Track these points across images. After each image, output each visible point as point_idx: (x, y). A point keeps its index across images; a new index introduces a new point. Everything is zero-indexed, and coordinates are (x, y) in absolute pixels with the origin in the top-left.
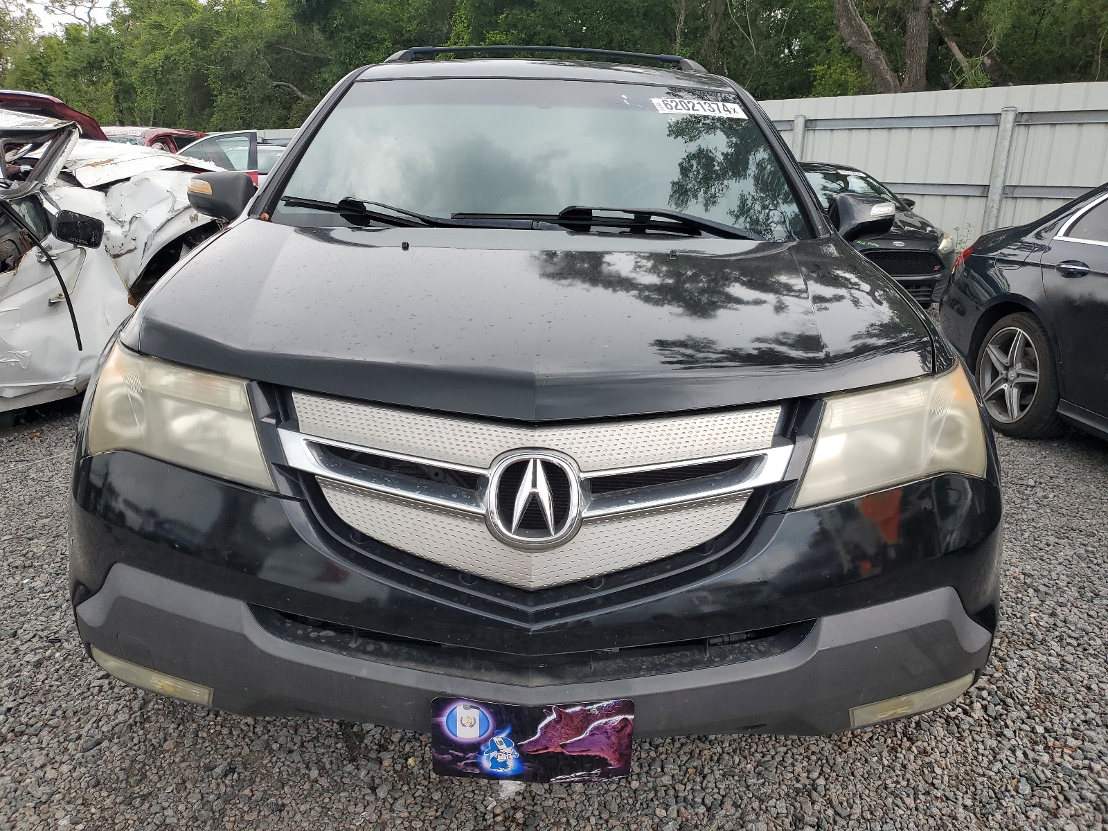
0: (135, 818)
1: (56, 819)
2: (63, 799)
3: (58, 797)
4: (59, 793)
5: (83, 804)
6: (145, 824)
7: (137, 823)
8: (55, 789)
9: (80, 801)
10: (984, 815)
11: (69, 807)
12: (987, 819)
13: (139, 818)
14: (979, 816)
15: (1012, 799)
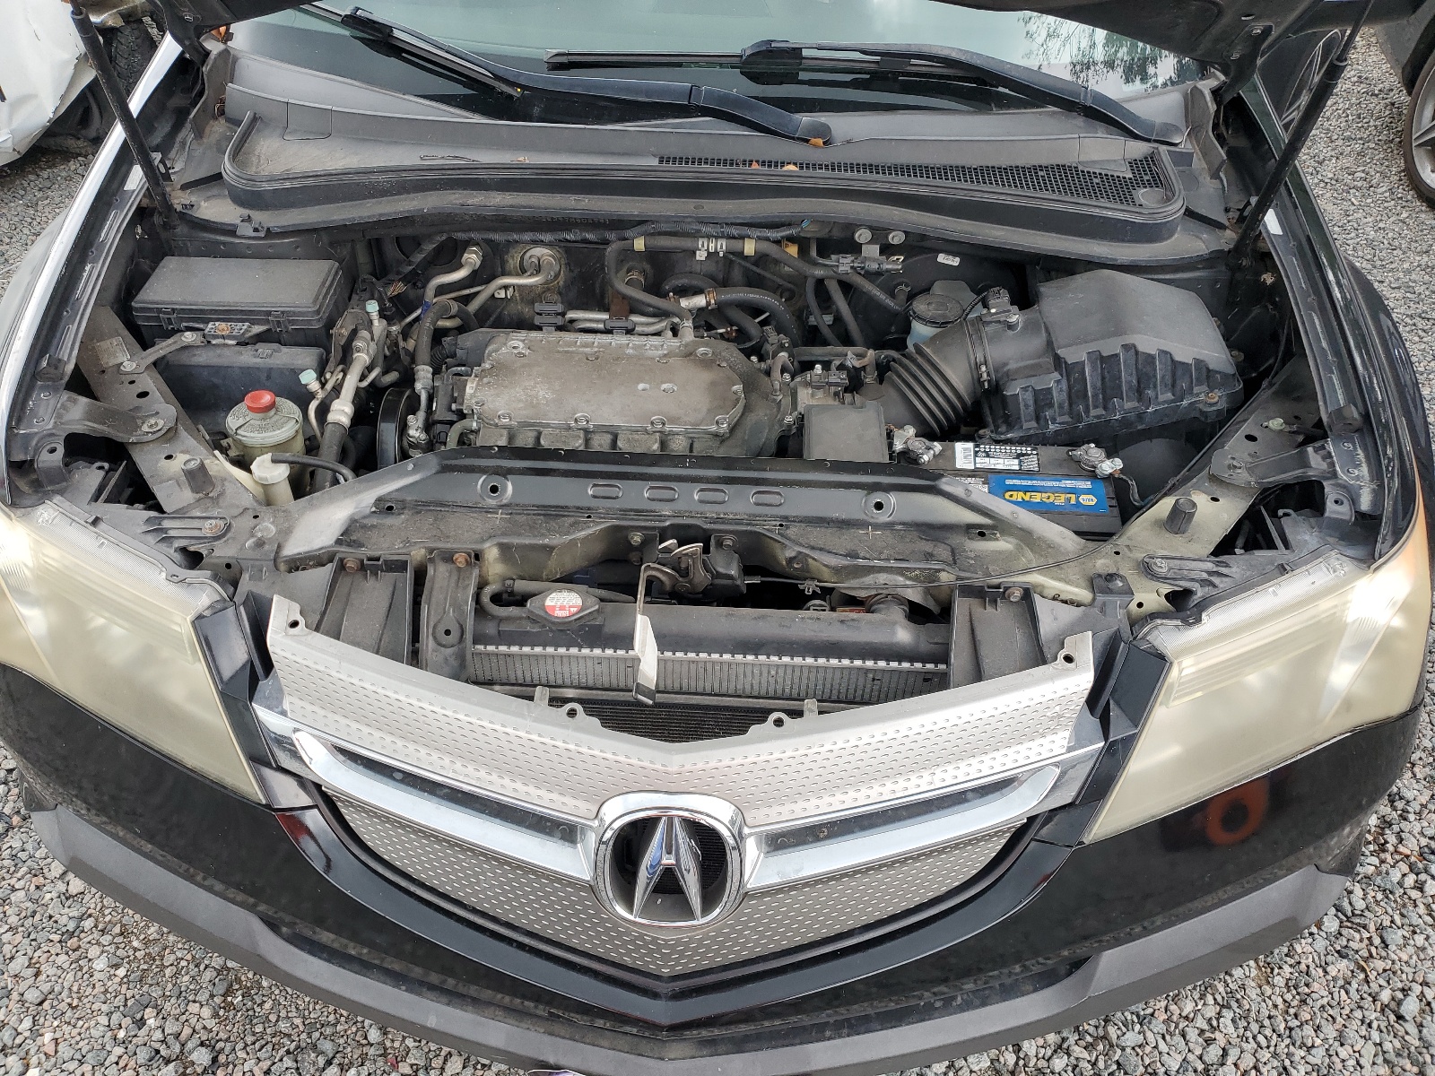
0: (189, 957)
1: (90, 960)
2: (96, 926)
3: (88, 923)
4: (90, 916)
5: (122, 934)
6: (202, 967)
7: (191, 966)
8: (84, 909)
9: (117, 930)
10: (1269, 964)
11: (106, 939)
12: (1272, 969)
13: (193, 957)
14: (1261, 964)
15: (1310, 940)
